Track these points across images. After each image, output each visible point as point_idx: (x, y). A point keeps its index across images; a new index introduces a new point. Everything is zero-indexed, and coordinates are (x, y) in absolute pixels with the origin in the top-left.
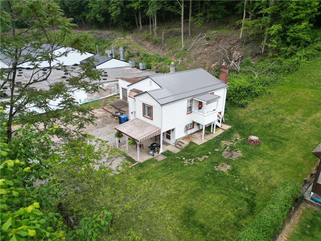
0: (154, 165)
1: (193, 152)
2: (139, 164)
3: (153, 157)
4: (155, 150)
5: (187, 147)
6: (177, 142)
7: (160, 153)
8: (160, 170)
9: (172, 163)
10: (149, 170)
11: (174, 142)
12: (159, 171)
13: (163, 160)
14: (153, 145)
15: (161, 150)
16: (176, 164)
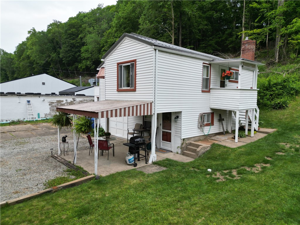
0: (134, 181)
1: (226, 159)
2: (96, 179)
3: (134, 168)
4: (138, 156)
5: (209, 152)
6: (184, 145)
7: (150, 162)
8: (151, 191)
9: (183, 179)
10: (119, 190)
11: (180, 145)
12: (149, 194)
13: (159, 172)
14: (136, 140)
15: (153, 156)
16: (195, 181)
